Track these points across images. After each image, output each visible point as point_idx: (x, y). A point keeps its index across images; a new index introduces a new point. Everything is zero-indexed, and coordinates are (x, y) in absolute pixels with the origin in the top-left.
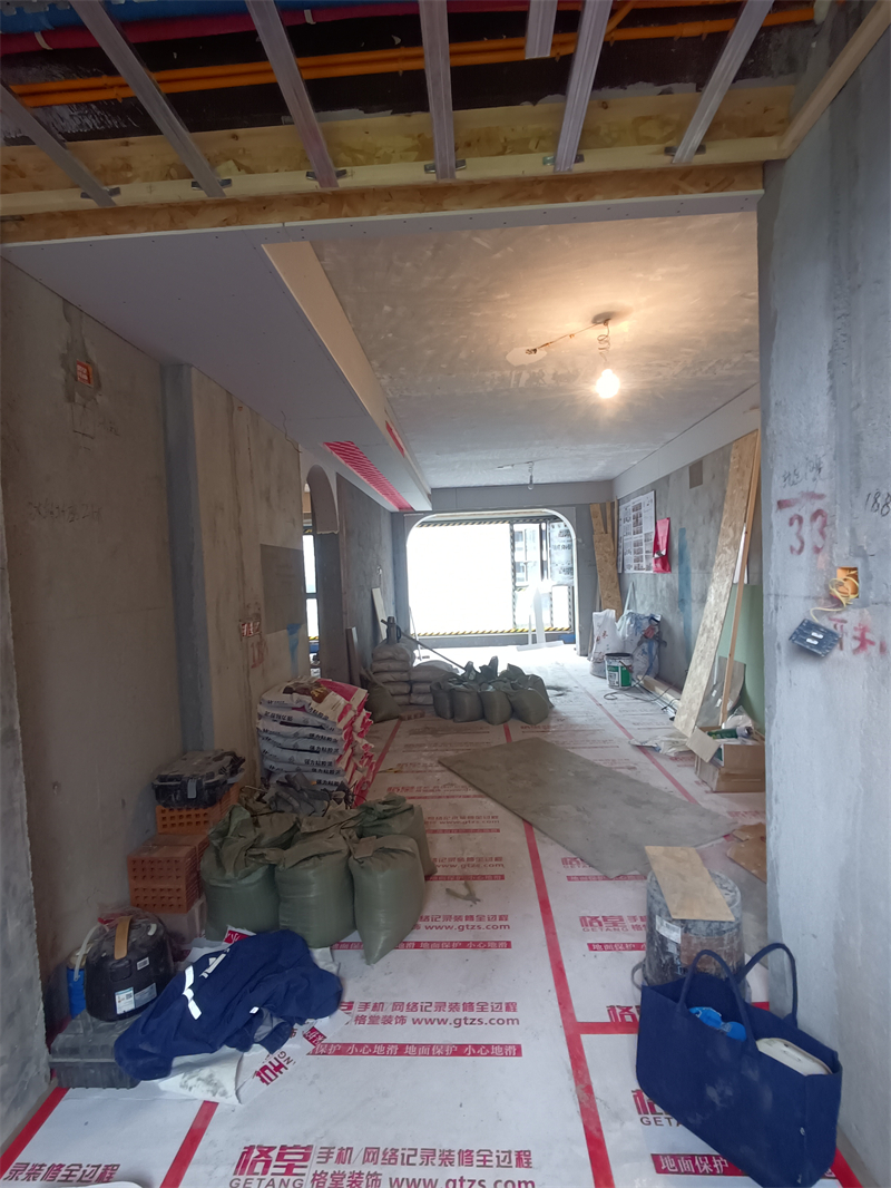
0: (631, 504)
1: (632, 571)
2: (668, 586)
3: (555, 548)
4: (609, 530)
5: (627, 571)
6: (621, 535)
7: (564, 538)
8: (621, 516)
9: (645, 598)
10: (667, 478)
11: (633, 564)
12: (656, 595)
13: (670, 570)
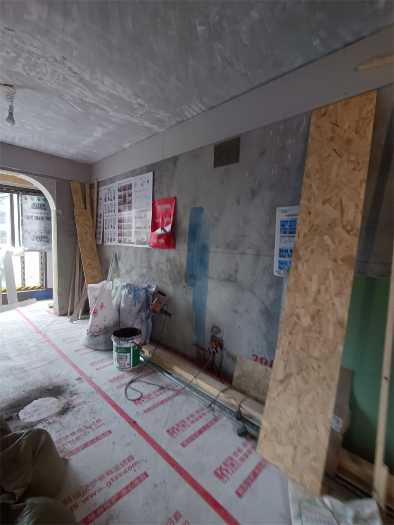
0: (116, 185)
1: (115, 243)
2: (168, 260)
3: (28, 218)
4: (88, 207)
5: (108, 243)
6: (101, 211)
7: (37, 211)
8: (102, 195)
9: (132, 268)
10: (175, 160)
11: (117, 238)
12: (150, 268)
13: (174, 246)
